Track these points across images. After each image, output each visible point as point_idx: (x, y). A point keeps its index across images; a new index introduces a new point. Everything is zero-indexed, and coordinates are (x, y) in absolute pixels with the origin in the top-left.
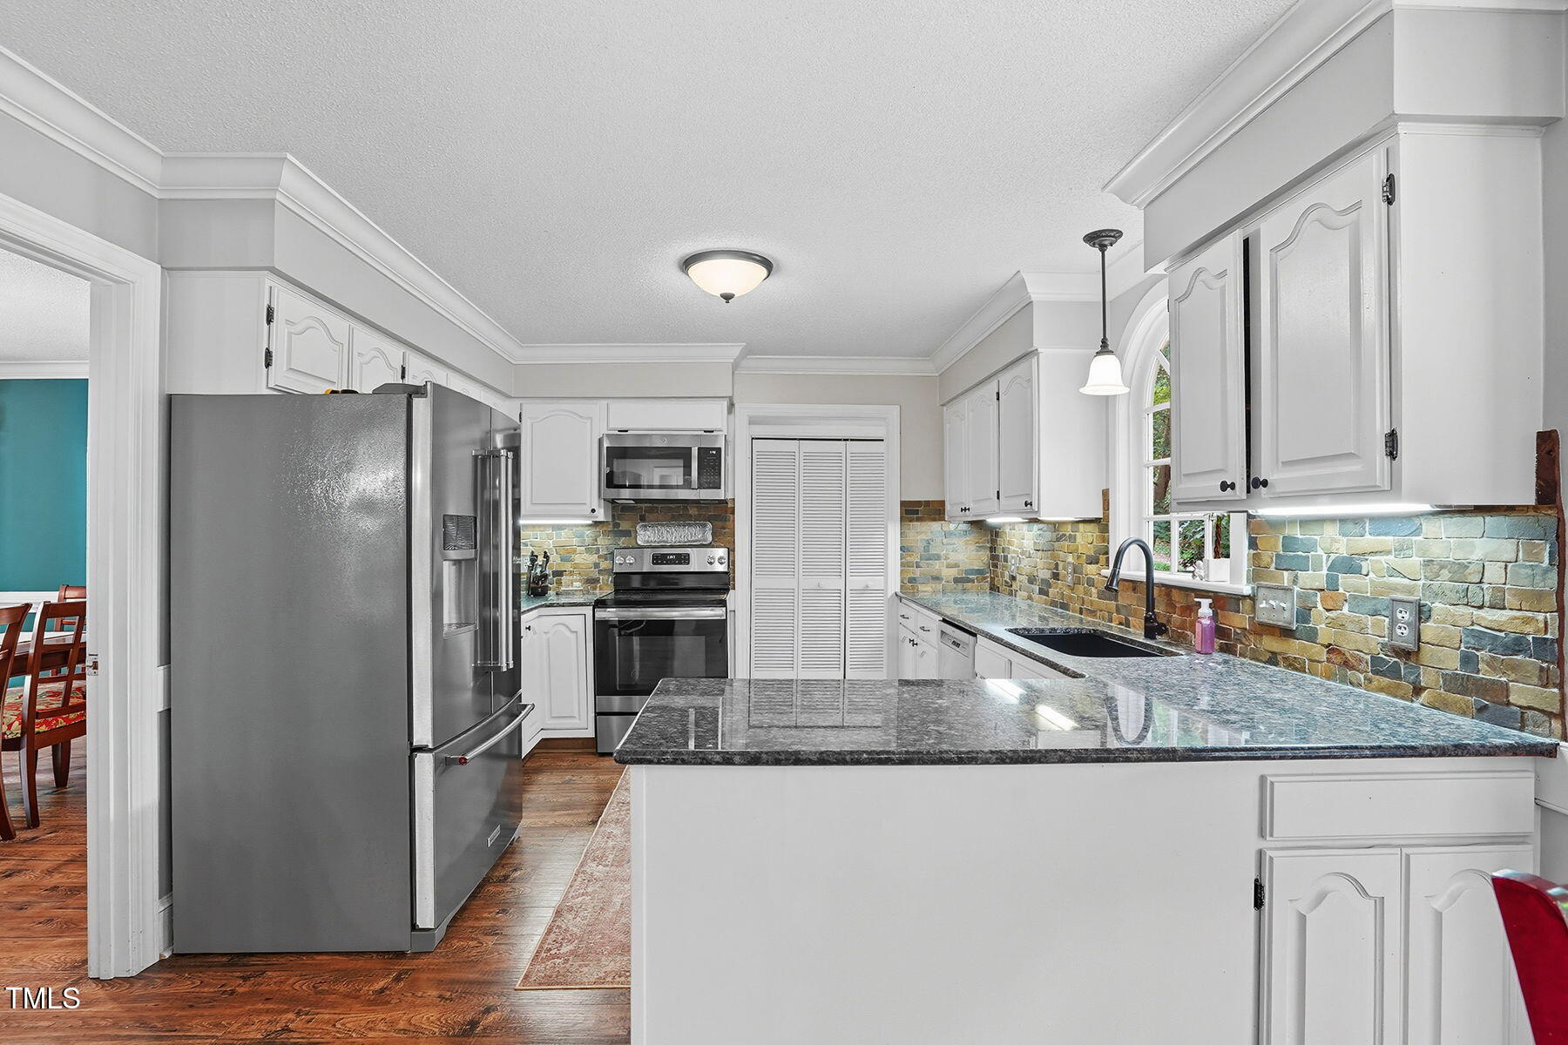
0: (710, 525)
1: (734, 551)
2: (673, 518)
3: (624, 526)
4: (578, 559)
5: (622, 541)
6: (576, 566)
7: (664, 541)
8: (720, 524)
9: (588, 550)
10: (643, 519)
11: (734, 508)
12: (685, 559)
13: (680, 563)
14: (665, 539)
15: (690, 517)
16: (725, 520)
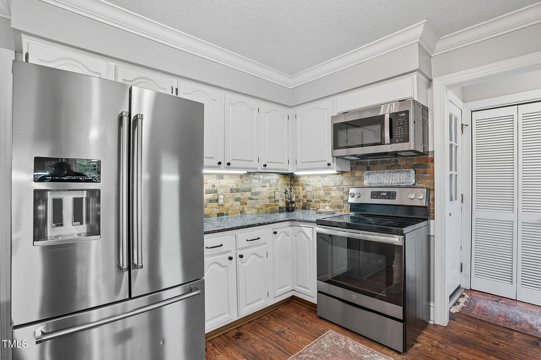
0: (413, 172)
1: (434, 190)
2: (388, 168)
3: (358, 174)
4: (333, 194)
5: (357, 183)
6: (332, 198)
7: (381, 183)
8: (421, 170)
9: (338, 189)
10: (368, 169)
11: (433, 158)
12: (393, 196)
13: (389, 198)
14: (382, 181)
15: (399, 167)
16: (426, 166)
